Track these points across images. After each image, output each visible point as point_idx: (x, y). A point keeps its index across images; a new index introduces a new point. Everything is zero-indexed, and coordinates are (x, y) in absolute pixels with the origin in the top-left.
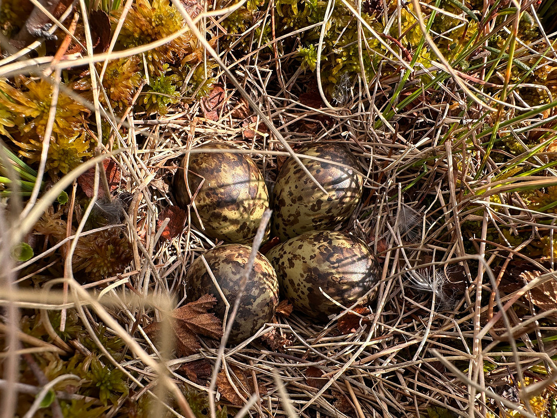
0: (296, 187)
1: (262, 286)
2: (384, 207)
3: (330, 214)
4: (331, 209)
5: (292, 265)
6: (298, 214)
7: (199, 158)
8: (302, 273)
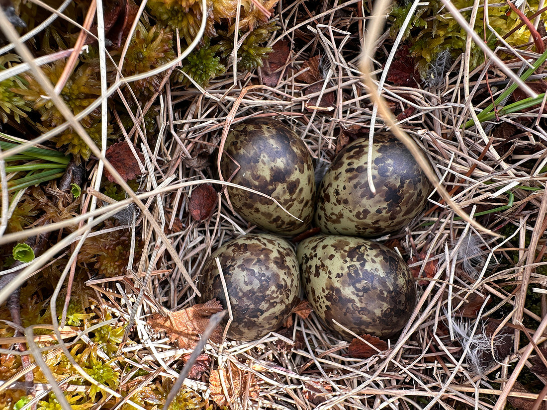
0: (344, 188)
1: (274, 301)
2: (448, 224)
3: (377, 225)
4: (379, 221)
5: (317, 274)
6: (341, 216)
7: (239, 142)
8: (325, 288)
